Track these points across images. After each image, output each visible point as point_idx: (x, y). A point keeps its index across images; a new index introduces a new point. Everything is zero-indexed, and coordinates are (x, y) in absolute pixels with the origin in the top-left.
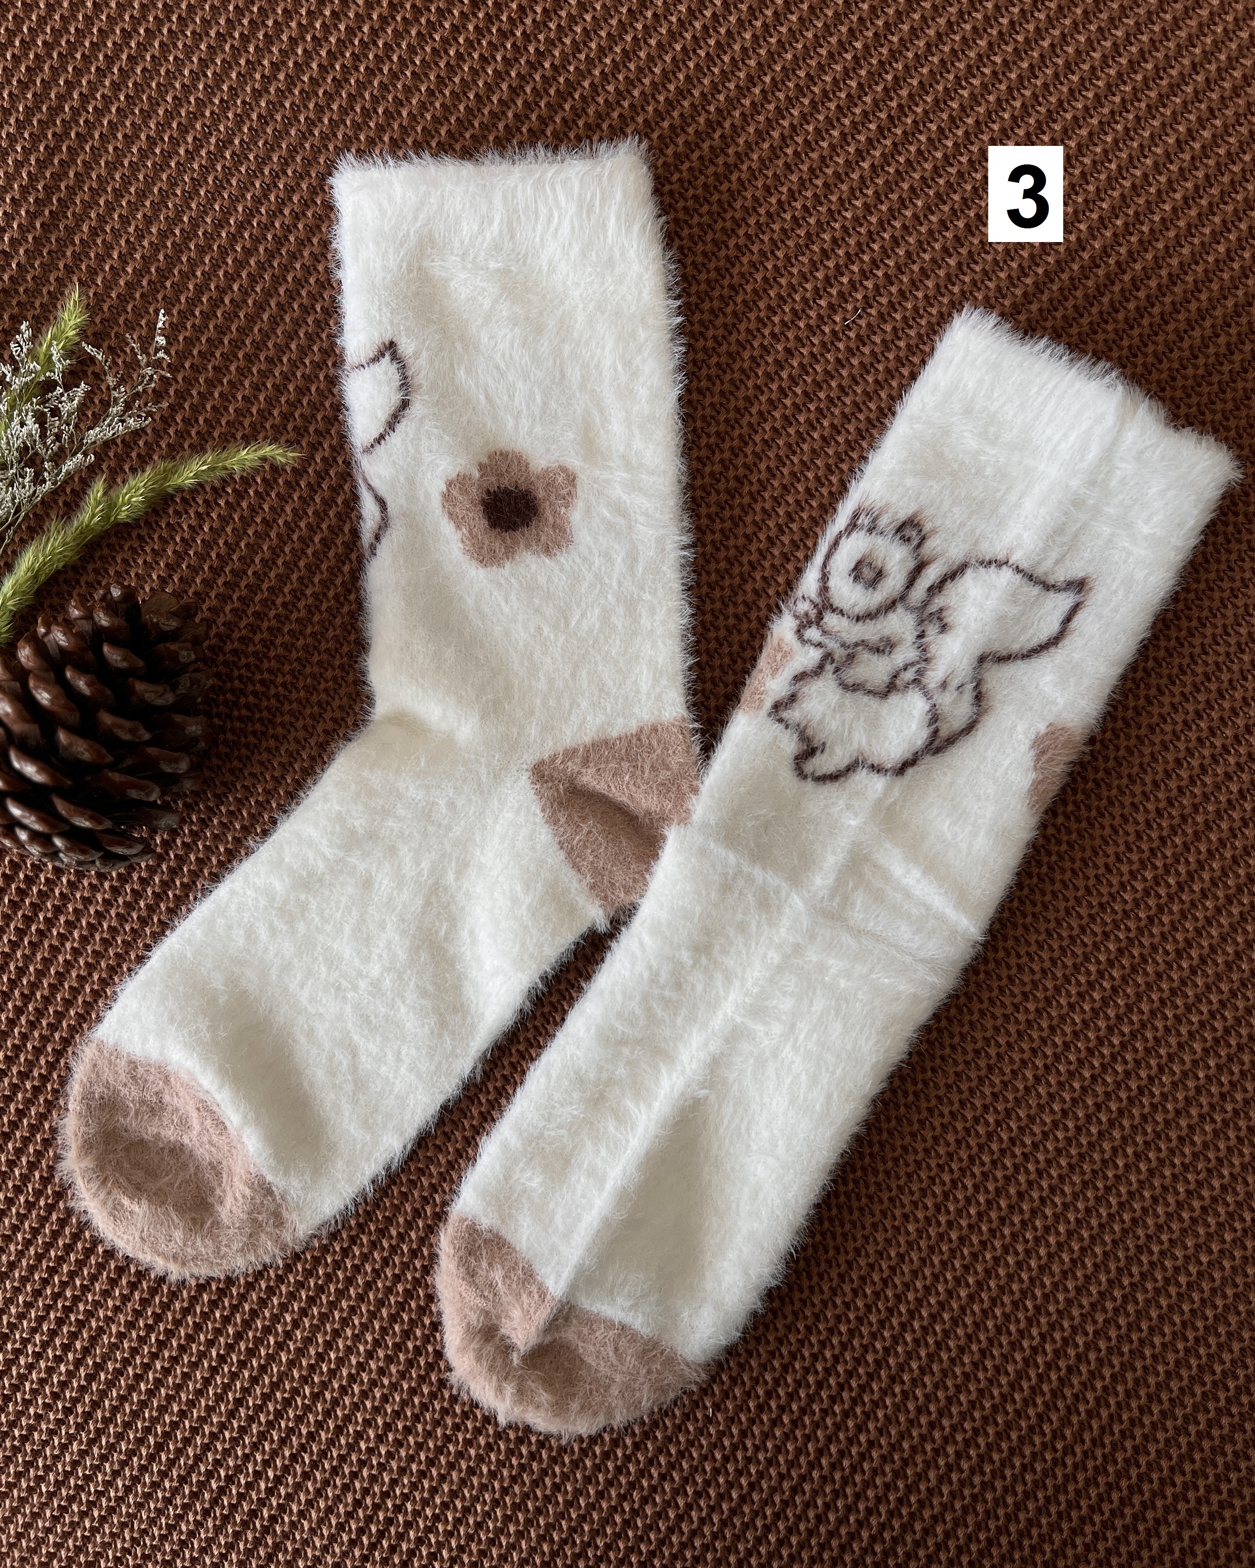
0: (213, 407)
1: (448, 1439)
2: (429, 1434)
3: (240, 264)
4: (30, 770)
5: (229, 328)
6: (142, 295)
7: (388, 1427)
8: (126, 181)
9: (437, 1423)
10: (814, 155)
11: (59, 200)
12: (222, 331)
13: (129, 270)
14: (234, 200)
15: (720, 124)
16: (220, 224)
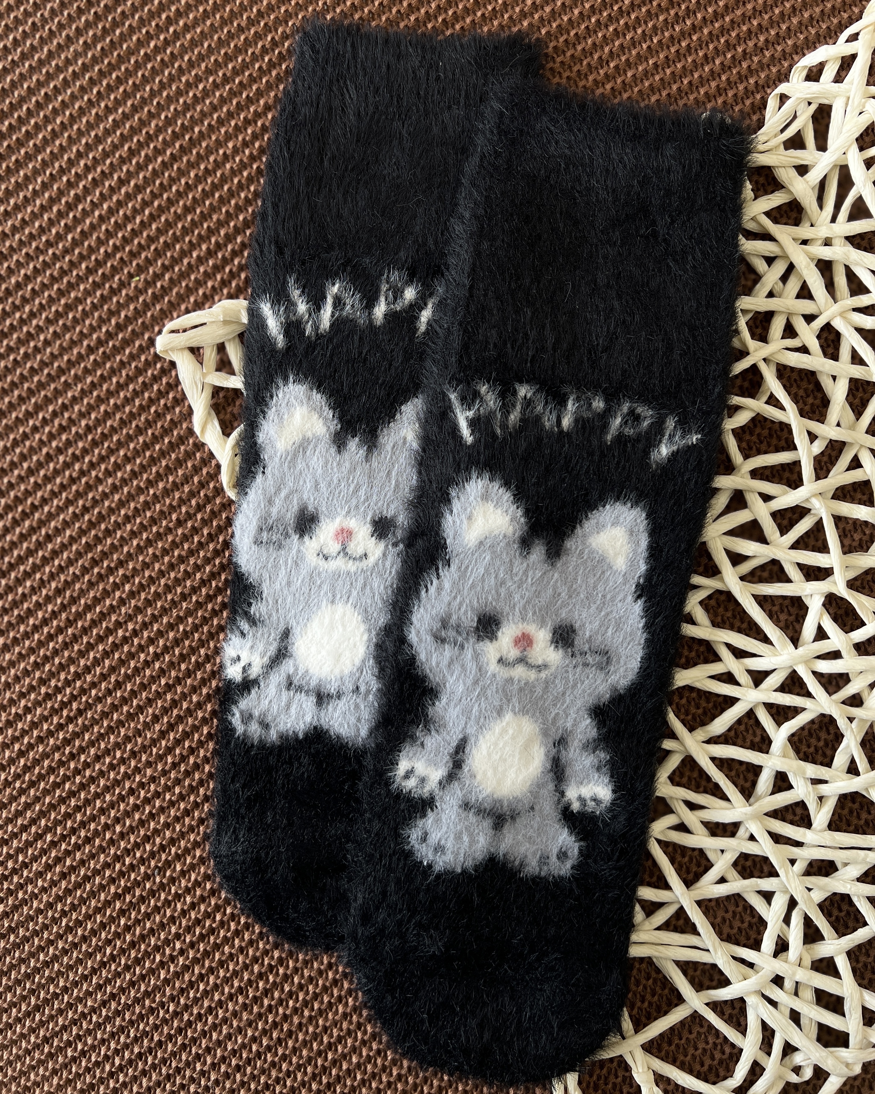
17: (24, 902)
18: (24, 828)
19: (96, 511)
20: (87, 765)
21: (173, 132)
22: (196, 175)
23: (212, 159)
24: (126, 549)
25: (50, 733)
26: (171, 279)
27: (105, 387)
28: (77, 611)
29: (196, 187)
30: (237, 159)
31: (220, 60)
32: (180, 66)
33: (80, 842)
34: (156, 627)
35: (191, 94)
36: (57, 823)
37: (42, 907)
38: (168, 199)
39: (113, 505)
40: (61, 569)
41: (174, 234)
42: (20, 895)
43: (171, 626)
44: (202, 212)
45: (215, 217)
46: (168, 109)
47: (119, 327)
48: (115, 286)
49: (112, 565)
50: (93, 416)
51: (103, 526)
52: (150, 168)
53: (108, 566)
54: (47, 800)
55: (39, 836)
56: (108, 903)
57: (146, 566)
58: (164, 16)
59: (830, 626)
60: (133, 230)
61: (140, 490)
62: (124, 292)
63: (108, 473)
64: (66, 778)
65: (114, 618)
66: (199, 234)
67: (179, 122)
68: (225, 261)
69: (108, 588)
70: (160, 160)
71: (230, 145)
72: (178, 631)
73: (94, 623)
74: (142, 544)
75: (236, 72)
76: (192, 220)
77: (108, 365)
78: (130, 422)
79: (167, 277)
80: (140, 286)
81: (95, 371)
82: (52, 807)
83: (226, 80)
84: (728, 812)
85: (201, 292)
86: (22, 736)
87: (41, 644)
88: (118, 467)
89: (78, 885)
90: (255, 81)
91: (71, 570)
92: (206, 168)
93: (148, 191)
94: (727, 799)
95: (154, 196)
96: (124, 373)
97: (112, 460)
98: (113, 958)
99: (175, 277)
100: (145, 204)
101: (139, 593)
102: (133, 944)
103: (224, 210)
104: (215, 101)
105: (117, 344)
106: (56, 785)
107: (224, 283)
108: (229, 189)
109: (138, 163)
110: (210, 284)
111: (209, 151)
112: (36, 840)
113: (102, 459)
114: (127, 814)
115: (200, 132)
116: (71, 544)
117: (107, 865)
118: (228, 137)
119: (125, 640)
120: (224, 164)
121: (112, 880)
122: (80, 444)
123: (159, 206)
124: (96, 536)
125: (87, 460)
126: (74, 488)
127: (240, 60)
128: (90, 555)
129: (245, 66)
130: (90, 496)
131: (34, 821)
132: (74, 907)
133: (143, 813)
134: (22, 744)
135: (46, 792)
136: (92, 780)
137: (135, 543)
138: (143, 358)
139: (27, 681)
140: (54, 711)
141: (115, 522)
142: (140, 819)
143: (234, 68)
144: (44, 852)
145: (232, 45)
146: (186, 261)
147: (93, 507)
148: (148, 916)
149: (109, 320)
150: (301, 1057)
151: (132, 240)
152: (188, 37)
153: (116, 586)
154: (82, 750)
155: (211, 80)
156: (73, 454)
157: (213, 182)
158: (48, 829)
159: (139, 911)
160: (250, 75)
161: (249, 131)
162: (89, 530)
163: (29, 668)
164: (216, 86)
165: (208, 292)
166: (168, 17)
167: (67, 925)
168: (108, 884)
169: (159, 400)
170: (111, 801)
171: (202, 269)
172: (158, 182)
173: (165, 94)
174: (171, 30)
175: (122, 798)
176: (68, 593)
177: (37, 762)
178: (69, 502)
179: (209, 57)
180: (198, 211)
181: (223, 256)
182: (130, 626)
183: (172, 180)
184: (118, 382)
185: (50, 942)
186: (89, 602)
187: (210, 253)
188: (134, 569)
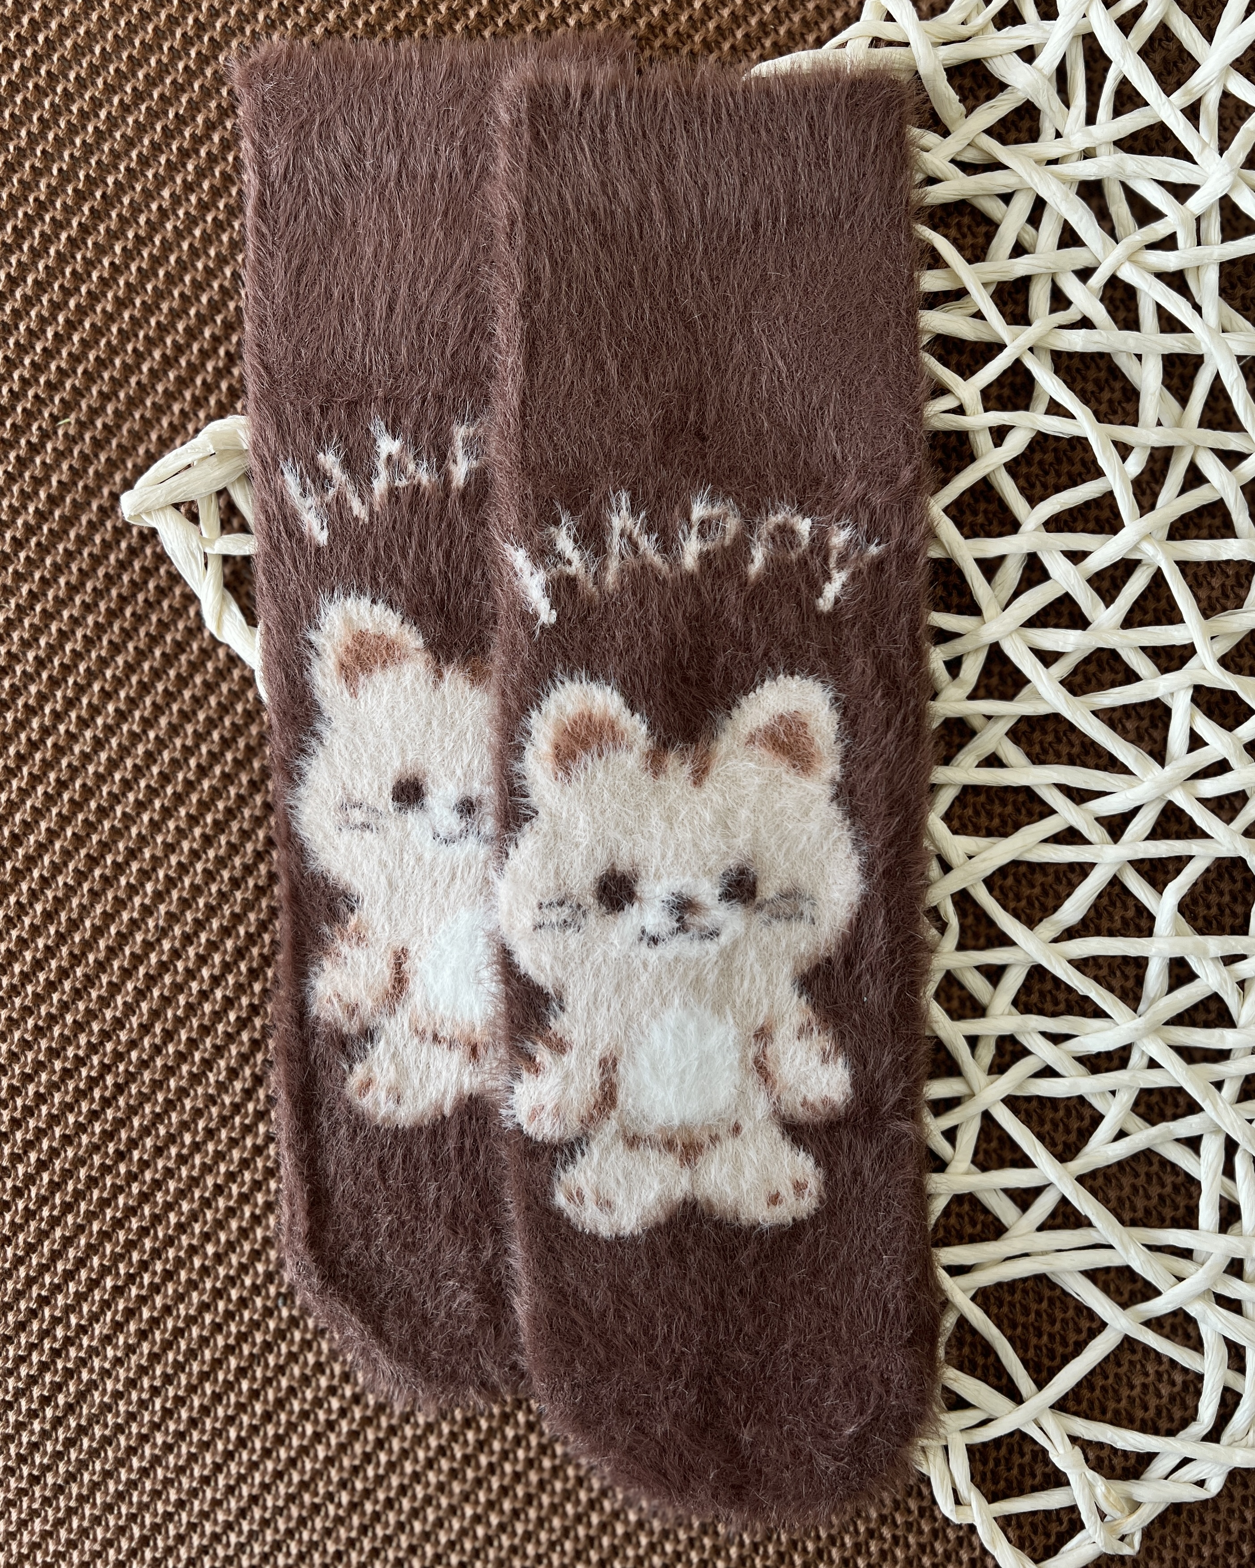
17: (92, 1385)
18: (69, 1275)
19: (78, 783)
20: (144, 1165)
21: (75, 190)
22: (124, 249)
23: (142, 220)
24: (134, 831)
25: (81, 1128)
26: (116, 412)
27: (50, 594)
28: (83, 940)
29: (128, 267)
30: (181, 213)
31: (123, 68)
32: (65, 90)
33: (157, 1280)
34: (203, 937)
35: (90, 129)
36: (117, 1258)
37: (120, 1387)
38: (89, 292)
39: (101, 769)
40: (45, 882)
41: (109, 343)
42: (85, 1376)
43: (226, 932)
44: (144, 303)
45: (165, 307)
46: (61, 158)
47: (53, 501)
48: (34, 440)
49: (120, 859)
50: (42, 642)
51: (93, 805)
52: (52, 251)
53: (114, 862)
54: (96, 1227)
55: (93, 1284)
56: (217, 1363)
57: (170, 848)
58: (25, 20)
59: (1206, 728)
60: (45, 350)
61: (135, 738)
62: (49, 446)
63: (83, 723)
64: (117, 1190)
65: (139, 938)
66: (146, 337)
67: (82, 175)
68: (193, 370)
69: (121, 894)
70: (64, 236)
71: (166, 193)
72: (238, 936)
73: (112, 952)
74: (156, 817)
75: (152, 82)
76: (132, 317)
77: (48, 561)
78: (100, 639)
79: (110, 409)
80: (72, 431)
81: (32, 575)
82: (105, 1236)
83: (139, 96)
84: (1109, 1034)
85: (165, 423)
86: (38, 1139)
87: (38, 999)
88: (95, 711)
89: (167, 1345)
90: (184, 91)
91: (60, 880)
92: (136, 236)
93: (56, 286)
94: (1105, 1015)
95: (67, 292)
96: (74, 568)
97: (85, 701)
98: (242, 1443)
99: (122, 407)
100: (56, 307)
101: (168, 892)
102: (267, 1417)
103: (176, 293)
104: (129, 132)
105: (55, 526)
106: (104, 1203)
107: (198, 402)
108: (179, 260)
109: (31, 248)
110: (176, 408)
111: (135, 209)
112: (90, 1290)
113: (70, 703)
114: (220, 1224)
115: (116, 182)
116: (51, 842)
117: (204, 1307)
118: (160, 182)
119: (163, 967)
120: (162, 224)
121: (217, 1328)
122: (33, 689)
123: (78, 305)
124: (86, 821)
125: (47, 710)
126: (38, 756)
127: (153, 62)
128: (83, 852)
129: (163, 70)
130: (64, 763)
131: (81, 1263)
132: (168, 1379)
133: (242, 1218)
134: (40, 1151)
135: (91, 1216)
136: (157, 1184)
137: (146, 818)
138: (98, 539)
139: (30, 1056)
140: (80, 1094)
141: (110, 793)
142: (240, 1228)
143: (147, 76)
144: (106, 1305)
145: (137, 43)
146: (133, 381)
147: (72, 779)
148: (280, 1369)
149: (36, 493)
150: (551, 1530)
151: (47, 367)
152: (69, 43)
153: (132, 890)
154: (133, 1144)
155: (116, 100)
156: (26, 705)
157: (151, 255)
158: (104, 1271)
159: (267, 1365)
160: (174, 82)
161: (190, 167)
162: (74, 814)
163: (28, 1037)
164: (125, 108)
165: (176, 421)
166: (32, 21)
167: (163, 1408)
168: (212, 1334)
169: (134, 596)
170: (191, 1211)
171: (160, 388)
172: (68, 271)
173: (51, 136)
174: (41, 38)
175: (206, 1203)
176: (63, 916)
177: (67, 1174)
178: (35, 779)
179: (106, 68)
180: (138, 302)
181: (189, 363)
182: (166, 945)
183: (89, 264)
184: (67, 583)
185: (144, 1438)
186: (97, 922)
187: (168, 362)
188: (153, 857)
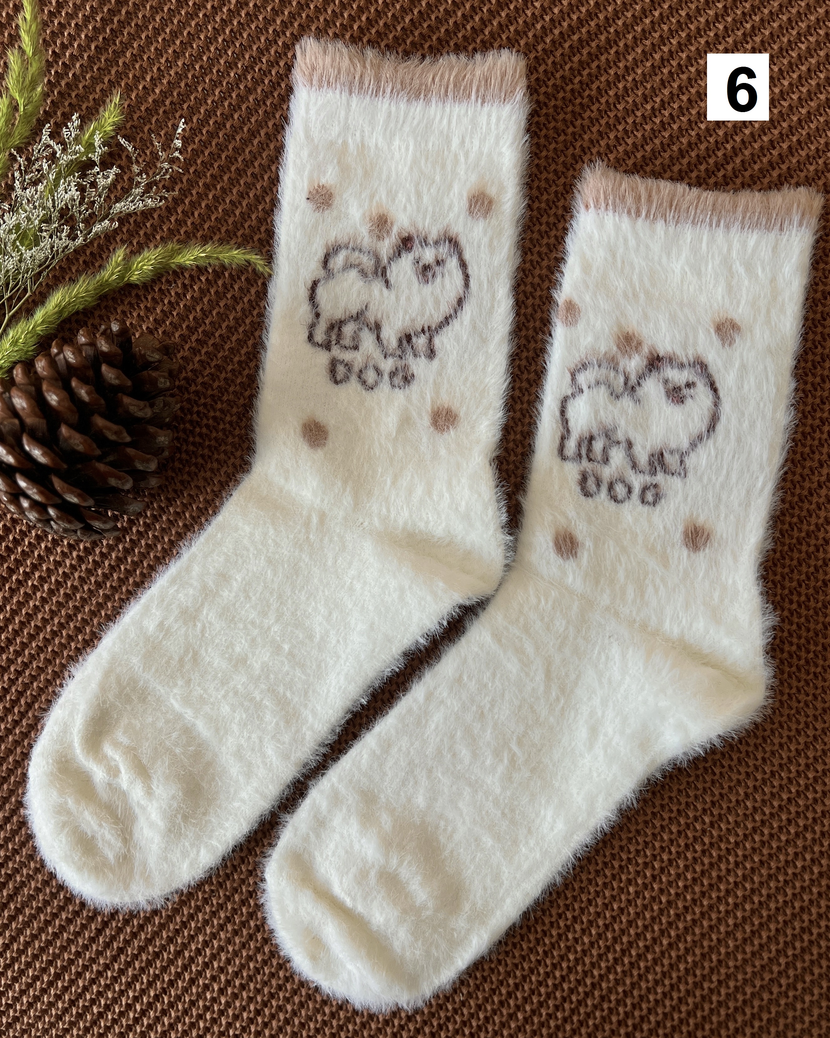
0: (207, 206)
1: (272, 996)
2: (258, 991)
3: (242, 99)
4: (37, 453)
5: (227, 147)
6: (164, 112)
7: (228, 982)
8: (165, 23)
9: (265, 983)
10: (684, 77)
11: (112, 30)
12: (221, 148)
13: (157, 91)
14: (244, 48)
15: (616, 43)
16: (230, 65)
